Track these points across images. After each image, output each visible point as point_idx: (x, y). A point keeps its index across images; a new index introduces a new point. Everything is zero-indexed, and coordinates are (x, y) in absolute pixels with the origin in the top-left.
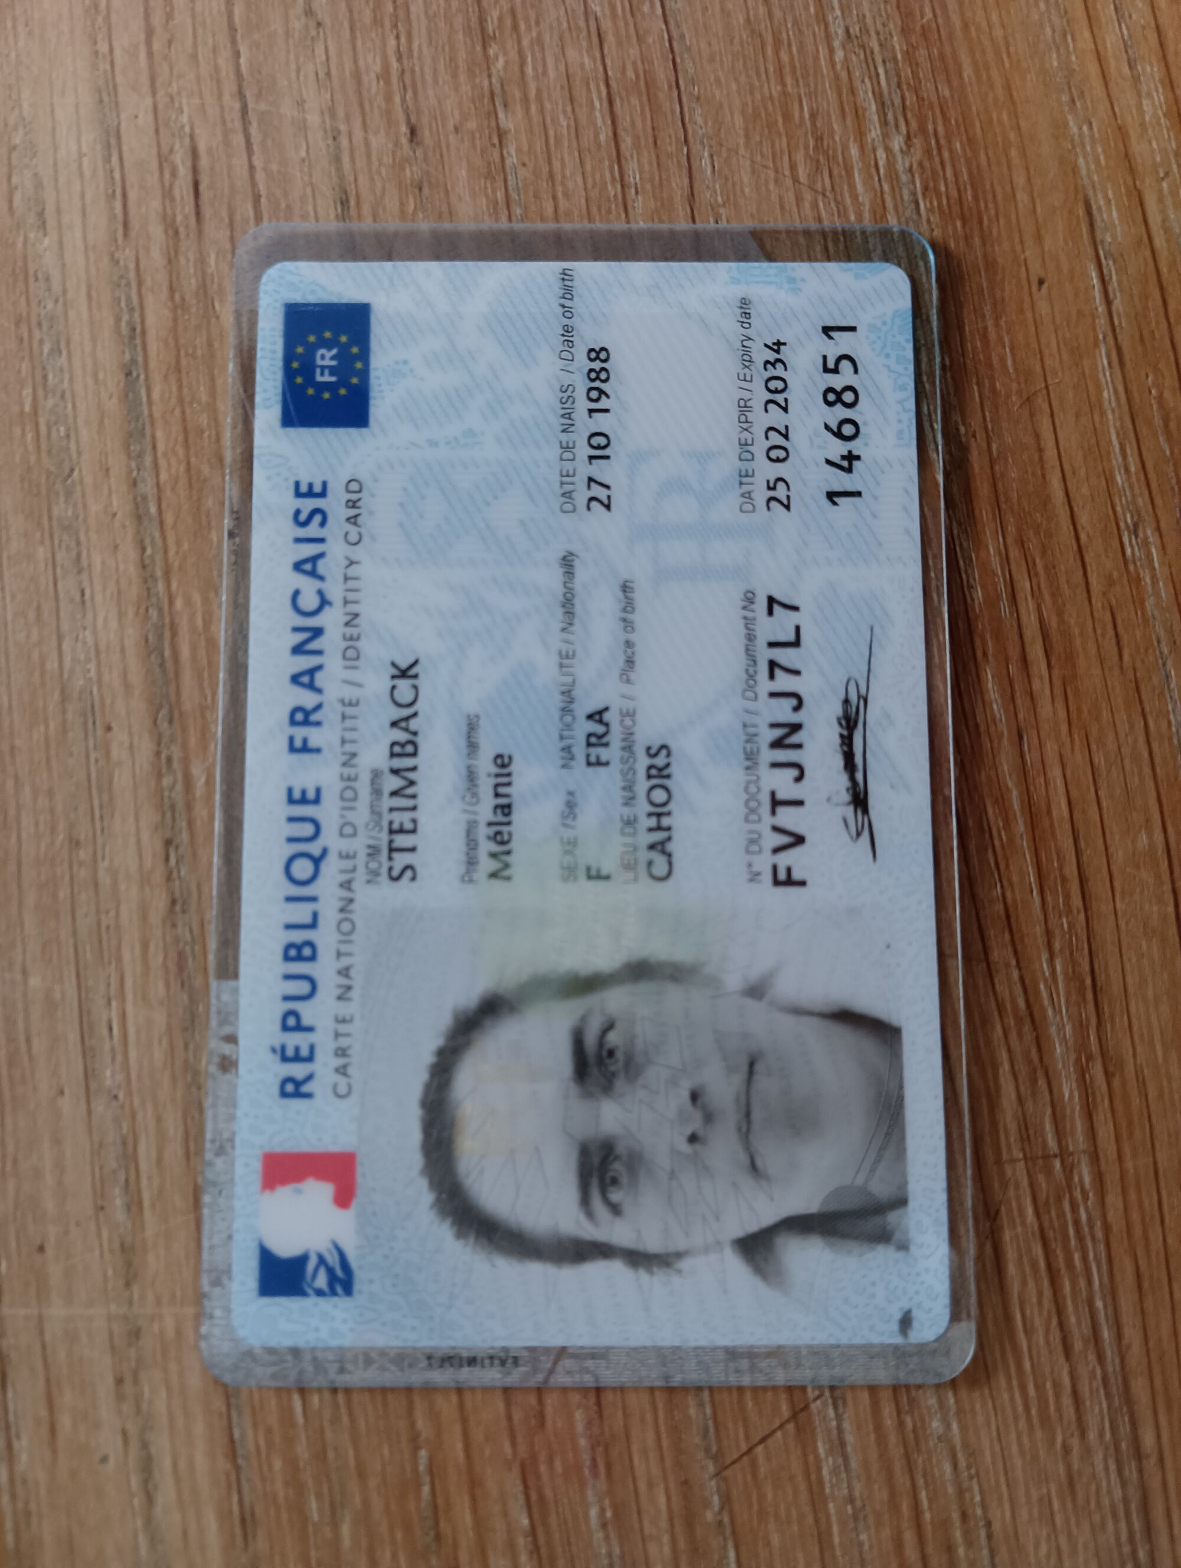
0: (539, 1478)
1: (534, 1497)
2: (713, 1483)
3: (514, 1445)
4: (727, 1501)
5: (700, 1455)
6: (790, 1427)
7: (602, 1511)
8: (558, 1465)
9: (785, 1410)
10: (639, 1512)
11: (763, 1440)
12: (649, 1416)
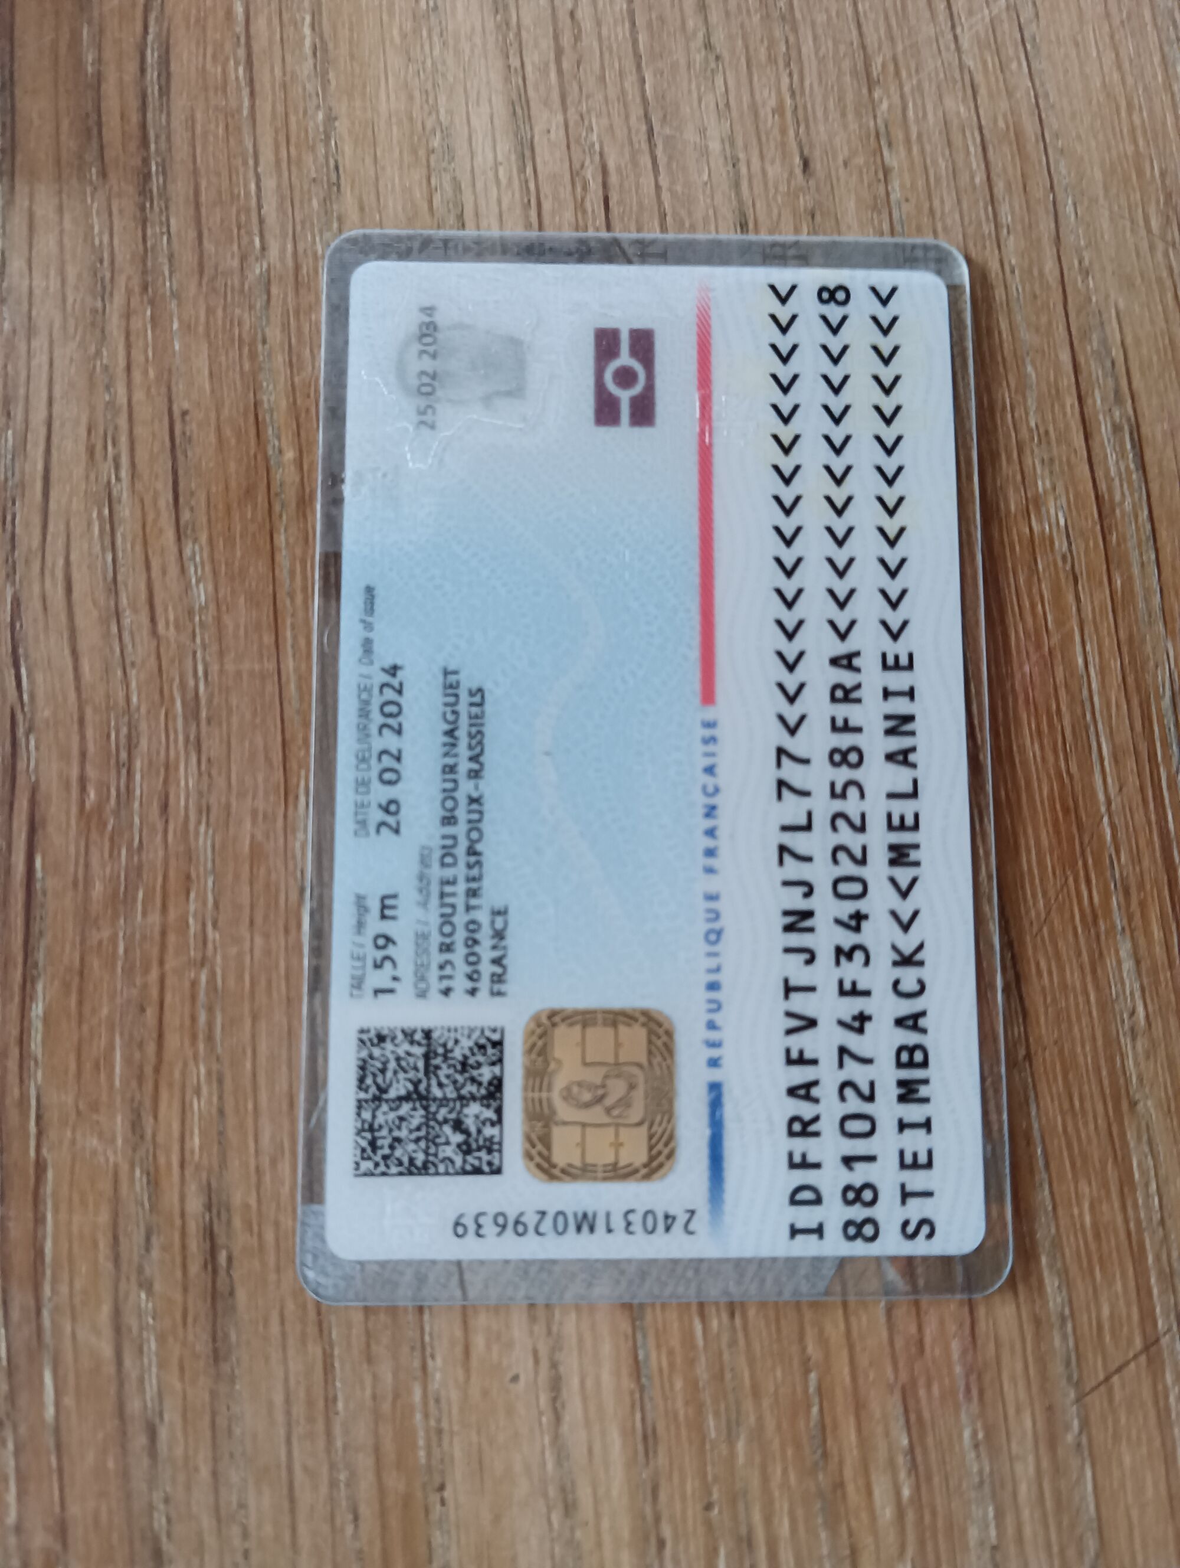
0: (918, 1401)
1: (913, 1417)
2: (1074, 1408)
3: (896, 1369)
4: (1085, 1424)
5: (1064, 1382)
6: (1143, 1359)
7: (975, 1433)
8: (936, 1390)
9: (1138, 1343)
10: (1008, 1433)
11: (1119, 1370)
12: (1018, 1346)
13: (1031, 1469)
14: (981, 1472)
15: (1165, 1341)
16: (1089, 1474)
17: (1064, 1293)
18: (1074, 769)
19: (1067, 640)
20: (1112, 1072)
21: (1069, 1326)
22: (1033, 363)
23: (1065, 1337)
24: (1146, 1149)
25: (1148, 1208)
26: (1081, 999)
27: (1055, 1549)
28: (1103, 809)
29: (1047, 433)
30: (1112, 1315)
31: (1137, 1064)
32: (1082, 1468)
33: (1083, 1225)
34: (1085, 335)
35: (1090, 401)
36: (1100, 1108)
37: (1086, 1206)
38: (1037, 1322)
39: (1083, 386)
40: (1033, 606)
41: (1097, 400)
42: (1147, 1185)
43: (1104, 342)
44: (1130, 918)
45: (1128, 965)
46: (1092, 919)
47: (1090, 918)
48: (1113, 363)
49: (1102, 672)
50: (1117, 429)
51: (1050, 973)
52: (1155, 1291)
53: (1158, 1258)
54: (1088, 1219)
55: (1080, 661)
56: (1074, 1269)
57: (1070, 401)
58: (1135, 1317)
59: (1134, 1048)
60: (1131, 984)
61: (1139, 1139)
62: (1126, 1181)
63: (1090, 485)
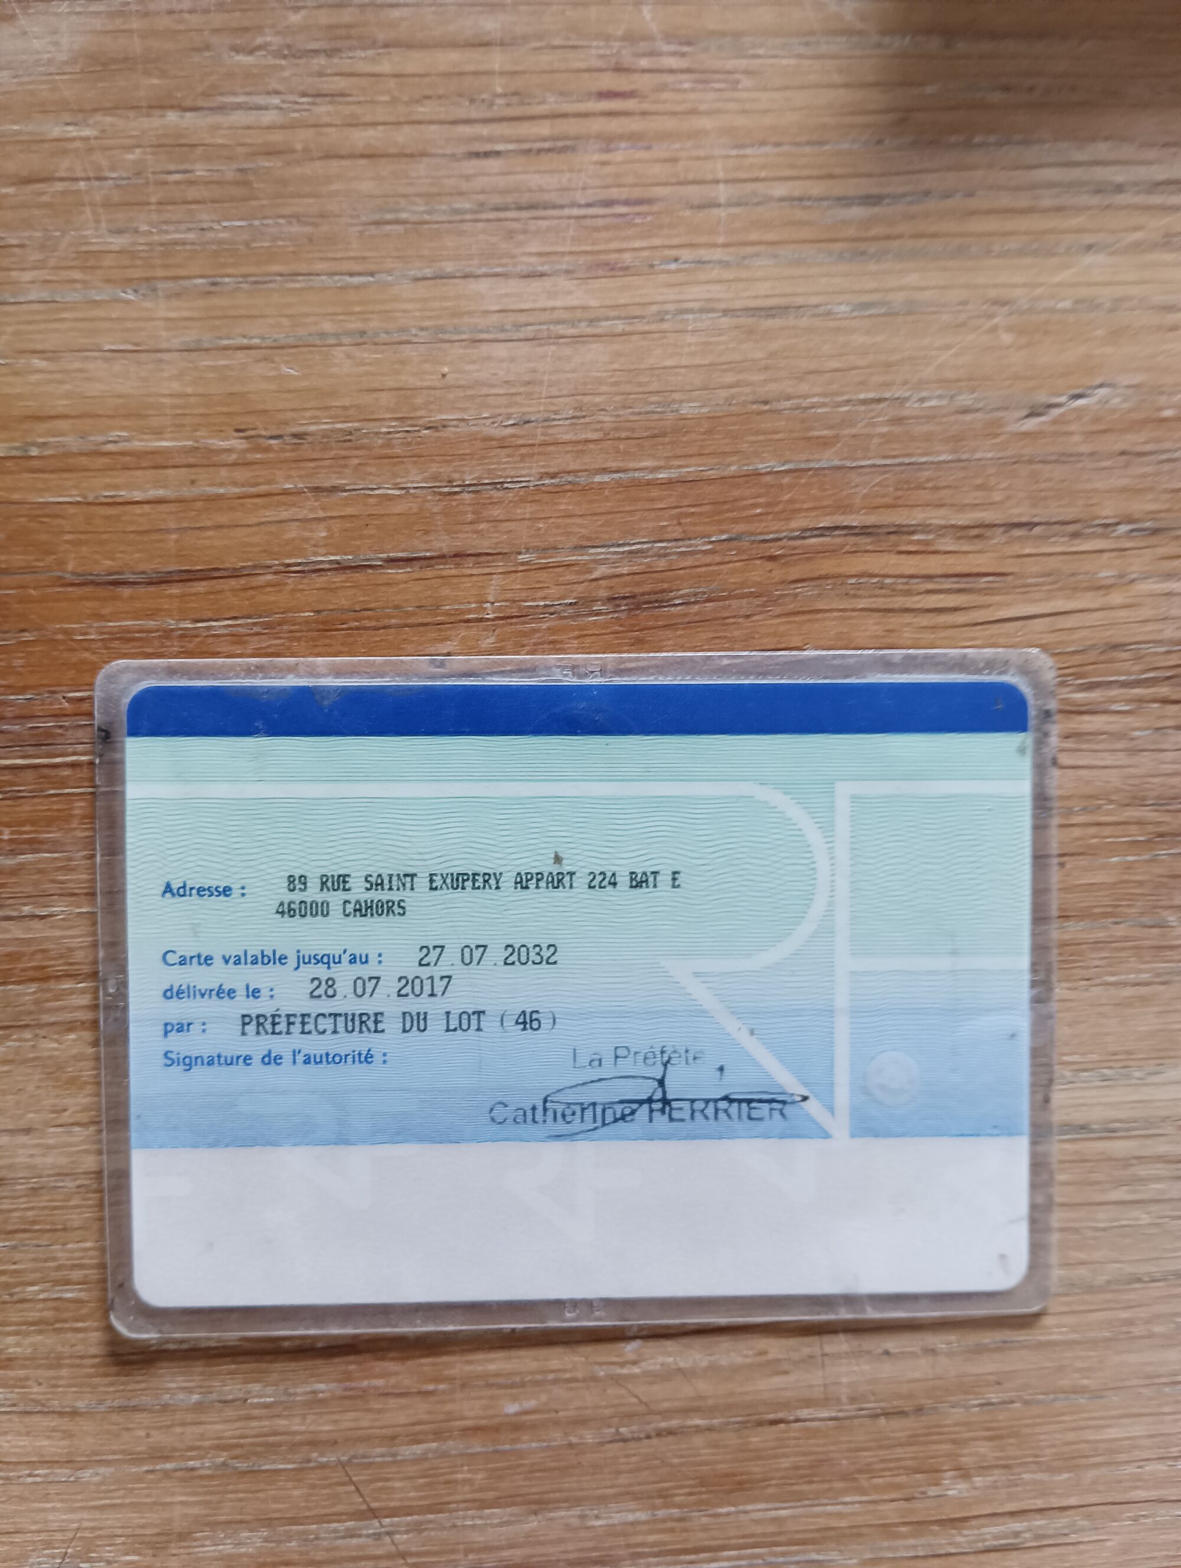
13: (296, 1428)
14: (295, 1394)
15: (376, 1523)
16: (290, 1466)
17: (411, 1457)
18: (770, 1490)
19: (862, 1491)
20: (558, 1501)
21: (390, 1459)
22: (1069, 1479)
23: (382, 1456)
24: (504, 1519)
25: (464, 1518)
26: (609, 1483)
27: (242, 1441)
28: (741, 1508)
29: (1017, 1485)
30: (393, 1488)
31: (562, 1518)
32: (294, 1463)
33: (456, 1473)
34: (1089, 1517)
35: (1038, 1516)
36: (533, 1490)
37: (469, 1476)
38: (393, 1438)
39: (1050, 1513)
40: (890, 1469)
41: (1039, 1522)
42: (481, 1518)
43: (1082, 1530)
44: (664, 1521)
45: (631, 1517)
46: (664, 1496)
47: (664, 1493)
48: (1065, 1535)
49: (839, 1515)
50: (1016, 1534)
51: (629, 1464)
52: (409, 1518)
53: (430, 1522)
54: (460, 1476)
55: (848, 1499)
56: (426, 1465)
57: (1040, 1503)
58: (392, 1504)
59: (573, 1516)
60: (617, 1518)
61: (512, 1515)
62: (483, 1505)
63: (976, 1513)
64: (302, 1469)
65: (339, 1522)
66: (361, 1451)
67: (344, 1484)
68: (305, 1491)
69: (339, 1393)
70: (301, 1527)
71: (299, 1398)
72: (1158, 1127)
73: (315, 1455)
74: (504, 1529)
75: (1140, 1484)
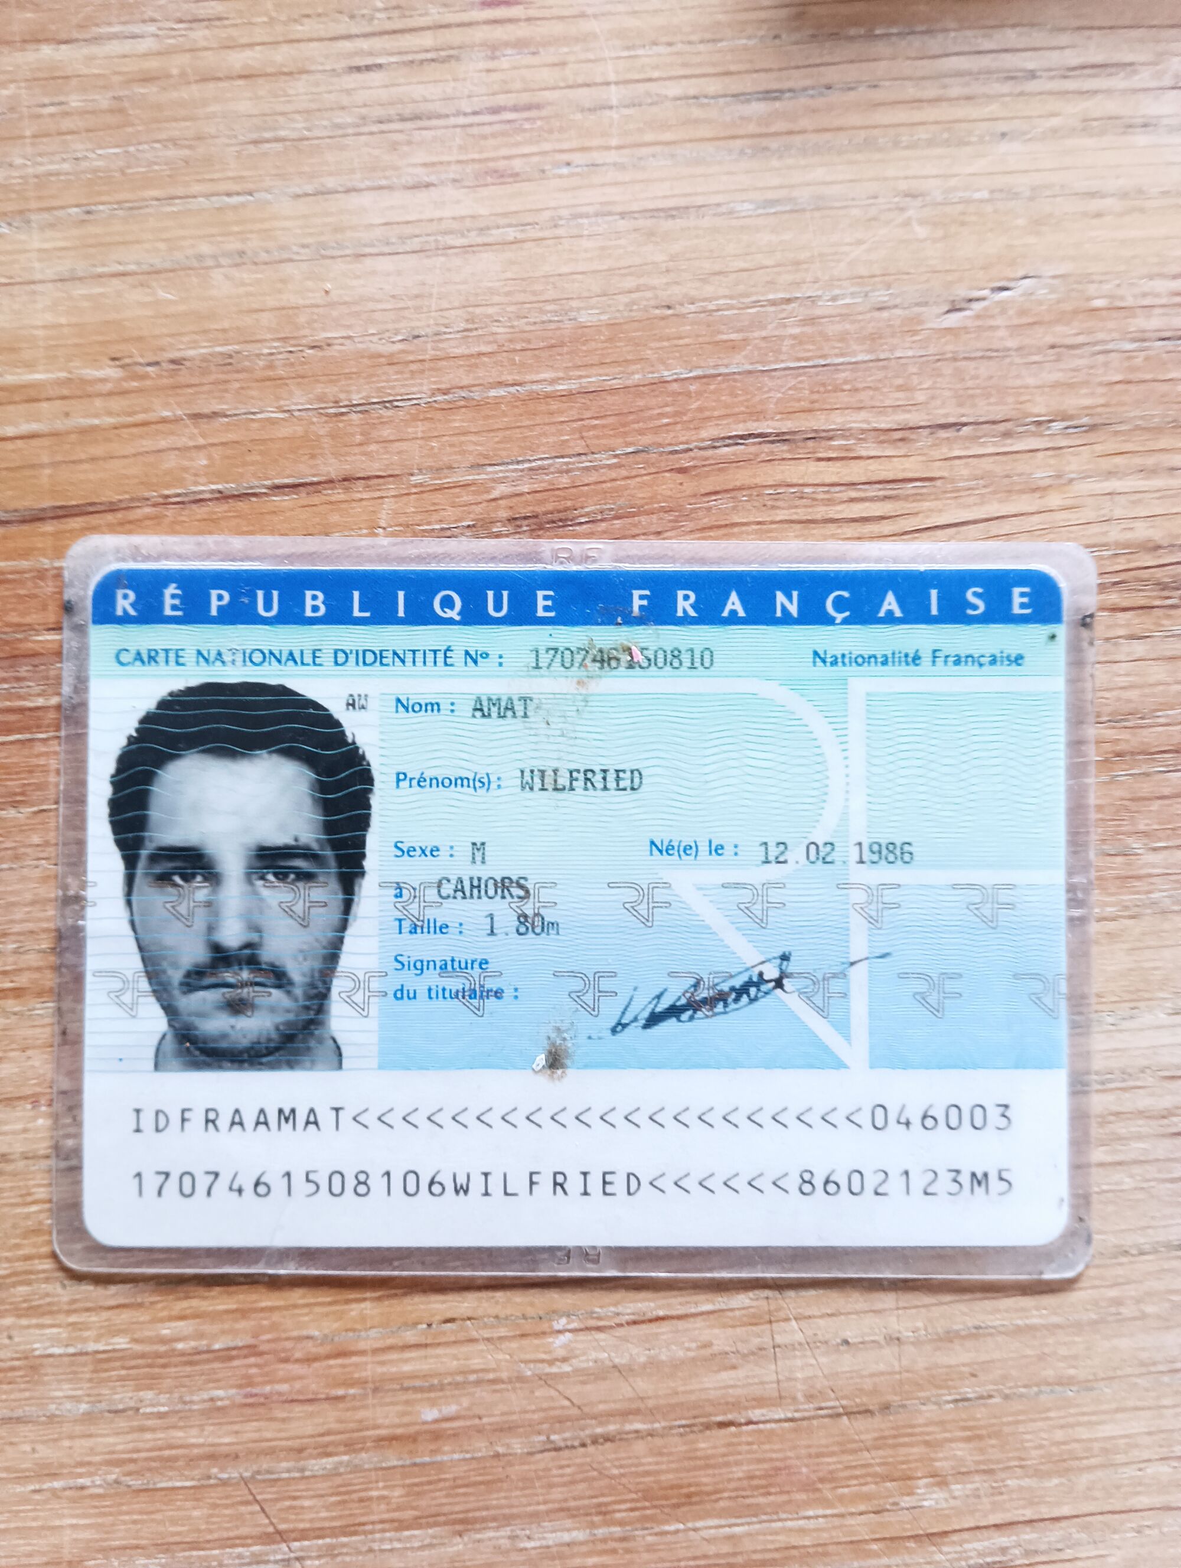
64: (203, 1486)
65: (243, 1546)
66: (265, 1466)
67: (247, 1503)
68: (205, 1511)
69: (239, 1400)
70: (202, 1553)
71: (195, 1407)
72: (1138, 1079)
73: (215, 1470)
74: (426, 1553)
75: (1139, 1489)
